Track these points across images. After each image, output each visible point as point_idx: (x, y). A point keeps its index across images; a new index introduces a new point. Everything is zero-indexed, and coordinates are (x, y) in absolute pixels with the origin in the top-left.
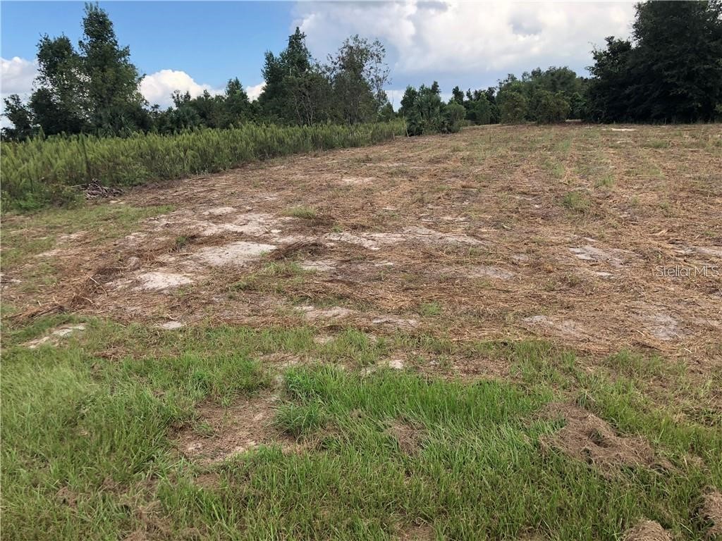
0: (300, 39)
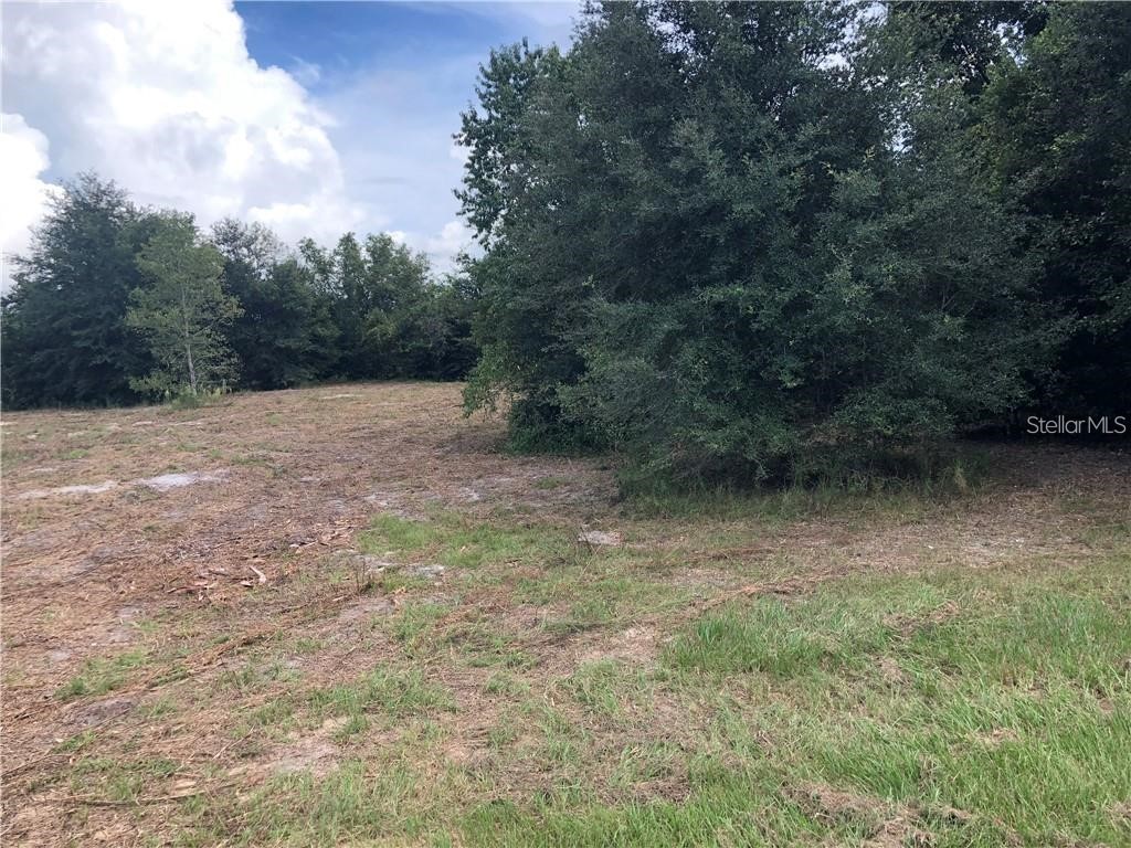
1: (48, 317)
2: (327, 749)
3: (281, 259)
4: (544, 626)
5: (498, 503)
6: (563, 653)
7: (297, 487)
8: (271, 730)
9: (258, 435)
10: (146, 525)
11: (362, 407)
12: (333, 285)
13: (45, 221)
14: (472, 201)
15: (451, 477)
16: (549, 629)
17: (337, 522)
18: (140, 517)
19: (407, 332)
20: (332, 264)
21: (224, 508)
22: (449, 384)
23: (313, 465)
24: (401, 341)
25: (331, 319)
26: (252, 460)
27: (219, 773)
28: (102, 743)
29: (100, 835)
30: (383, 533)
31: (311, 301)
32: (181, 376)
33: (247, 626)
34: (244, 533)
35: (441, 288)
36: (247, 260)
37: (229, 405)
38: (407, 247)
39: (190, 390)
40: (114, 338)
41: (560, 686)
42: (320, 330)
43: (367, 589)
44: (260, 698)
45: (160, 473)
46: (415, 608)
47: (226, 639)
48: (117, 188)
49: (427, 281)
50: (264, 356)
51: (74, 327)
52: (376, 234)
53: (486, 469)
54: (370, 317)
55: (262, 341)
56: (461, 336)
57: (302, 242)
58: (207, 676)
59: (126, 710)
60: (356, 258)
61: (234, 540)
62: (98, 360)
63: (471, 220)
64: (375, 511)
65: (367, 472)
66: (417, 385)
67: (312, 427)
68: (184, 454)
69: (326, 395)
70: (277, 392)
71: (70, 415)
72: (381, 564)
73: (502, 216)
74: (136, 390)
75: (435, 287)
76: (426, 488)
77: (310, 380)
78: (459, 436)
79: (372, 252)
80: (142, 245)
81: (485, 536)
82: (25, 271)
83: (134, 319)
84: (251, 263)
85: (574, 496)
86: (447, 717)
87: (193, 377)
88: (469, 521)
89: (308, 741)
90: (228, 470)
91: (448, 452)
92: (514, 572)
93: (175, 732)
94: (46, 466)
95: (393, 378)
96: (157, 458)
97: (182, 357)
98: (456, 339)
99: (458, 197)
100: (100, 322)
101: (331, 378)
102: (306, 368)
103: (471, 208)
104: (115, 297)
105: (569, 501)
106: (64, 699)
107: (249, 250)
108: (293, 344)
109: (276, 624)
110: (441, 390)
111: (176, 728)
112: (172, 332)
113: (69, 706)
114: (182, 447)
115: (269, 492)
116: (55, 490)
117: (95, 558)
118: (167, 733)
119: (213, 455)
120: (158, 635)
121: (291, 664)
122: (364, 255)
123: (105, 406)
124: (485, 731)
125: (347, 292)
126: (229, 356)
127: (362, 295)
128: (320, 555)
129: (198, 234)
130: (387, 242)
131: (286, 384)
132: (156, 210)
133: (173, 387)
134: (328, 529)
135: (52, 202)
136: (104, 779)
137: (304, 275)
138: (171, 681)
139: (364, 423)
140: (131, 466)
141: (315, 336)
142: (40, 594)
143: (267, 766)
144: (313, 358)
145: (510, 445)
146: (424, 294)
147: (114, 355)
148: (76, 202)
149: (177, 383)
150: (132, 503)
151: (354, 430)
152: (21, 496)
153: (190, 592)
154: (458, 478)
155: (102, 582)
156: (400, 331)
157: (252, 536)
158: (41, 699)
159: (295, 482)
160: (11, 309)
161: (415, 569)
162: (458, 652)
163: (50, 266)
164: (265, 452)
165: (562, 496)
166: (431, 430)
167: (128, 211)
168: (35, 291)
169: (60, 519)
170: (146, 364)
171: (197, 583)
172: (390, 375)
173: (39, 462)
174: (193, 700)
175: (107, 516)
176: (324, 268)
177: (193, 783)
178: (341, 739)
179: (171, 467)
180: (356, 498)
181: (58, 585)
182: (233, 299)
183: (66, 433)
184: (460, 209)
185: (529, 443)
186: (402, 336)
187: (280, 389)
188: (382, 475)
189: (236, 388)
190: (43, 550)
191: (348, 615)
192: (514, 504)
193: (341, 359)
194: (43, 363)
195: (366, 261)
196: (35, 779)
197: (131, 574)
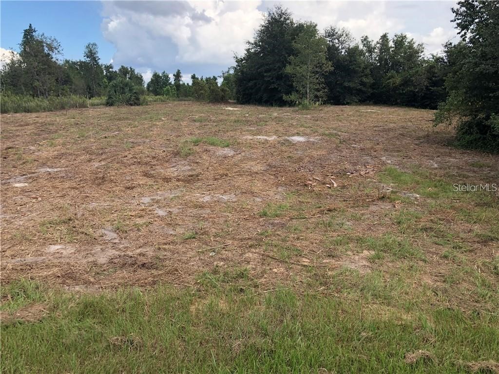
0: (32, 33)
1: (256, 67)
2: (365, 263)
3: (352, 45)
4: (475, 234)
5: (448, 170)
6: (485, 249)
7: (349, 149)
8: (340, 248)
9: (334, 124)
10: (288, 156)
11: (380, 117)
12: (374, 59)
13: (260, 26)
14: (461, 14)
15: (422, 154)
16: (477, 235)
17: (368, 167)
18: (286, 152)
19: (406, 82)
20: (375, 48)
21: (319, 153)
22: (423, 110)
23: (357, 140)
24: (402, 87)
25: (370, 74)
26: (330, 135)
27: (319, 260)
28: (274, 236)
29: (275, 270)
30: (389, 175)
31: (363, 65)
32: (303, 96)
33: (328, 203)
34: (327, 165)
35: (427, 62)
36: (337, 45)
37: (321, 110)
38: (414, 41)
39: (306, 102)
40: (280, 77)
41: (484, 264)
42: (364, 79)
43: (383, 198)
44: (335, 234)
45: (293, 135)
46: (405, 211)
47: (320, 207)
48: (288, 11)
49: (421, 58)
50: (338, 90)
51: (266, 72)
52: (399, 34)
53: (442, 153)
54: (389, 74)
55: (338, 82)
56: (434, 86)
57: (363, 37)
58: (313, 220)
59: (283, 226)
60: (387, 45)
61: (323, 167)
62: (272, 86)
63: (458, 25)
64: (385, 164)
65: (381, 146)
66: (407, 109)
67: (357, 123)
68: (303, 129)
69: (363, 109)
70: (341, 106)
71: (260, 108)
72: (388, 188)
73: (476, 23)
74: (285, 100)
75: (424, 61)
76: (410, 158)
77: (356, 102)
78: (428, 136)
79: (396, 42)
80: (296, 37)
81: (441, 185)
82: (250, 47)
83: (289, 69)
84: (338, 47)
85: (492, 173)
86: (421, 263)
87: (308, 96)
88: (432, 176)
89: (357, 258)
90: (320, 137)
91: (421, 142)
92: (457, 205)
93: (301, 239)
94: (252, 127)
95: (395, 105)
96: (292, 129)
97: (305, 87)
98: (431, 88)
99: (454, 13)
100: (275, 70)
101: (366, 102)
102: (355, 96)
103: (460, 18)
104: (282, 59)
105: (489, 175)
106: (260, 216)
107: (339, 40)
108: (351, 85)
109: (342, 205)
110: (419, 113)
111: (302, 238)
112: (303, 76)
113: (262, 219)
114: (302, 126)
115: (337, 148)
116: (255, 137)
117: (269, 165)
118: (298, 239)
119: (314, 131)
120: (293, 199)
121: (348, 223)
122: (391, 44)
123: (272, 106)
124: (442, 275)
125: (379, 62)
126: (324, 88)
127: (387, 64)
128: (360, 180)
129: (318, 32)
130: (403, 38)
131: (345, 103)
132: (302, 22)
133: (300, 100)
134: (363, 168)
135: (263, 18)
136: (275, 250)
137: (361, 53)
138: (299, 218)
139: (381, 124)
140: (282, 131)
141: (362, 82)
142: (251, 175)
143: (339, 263)
144: (359, 92)
145: (456, 143)
146: (419, 65)
147: (278, 84)
148: (272, 18)
149: (301, 98)
150: (282, 146)
151: (376, 127)
152: (244, 137)
153: (306, 185)
154: (427, 155)
155: (272, 175)
156: (402, 83)
157: (330, 166)
158: (252, 214)
159: (349, 147)
160: (244, 63)
161: (405, 194)
162: (427, 236)
163: (259, 46)
164: (336, 132)
165: (485, 172)
166: (414, 131)
167: (290, 23)
168: (254, 56)
169: (257, 148)
170: (290, 89)
171: (308, 182)
172: (394, 103)
173: (250, 125)
174: (308, 228)
175: (274, 150)
176: (370, 50)
177: (309, 261)
178: (371, 260)
179: (297, 133)
180: (376, 157)
181: (257, 173)
182: (330, 63)
183: (258, 115)
184: (453, 19)
185: (468, 143)
186: (403, 85)
187: (343, 105)
188: (388, 149)
189: (325, 103)
190: (251, 159)
191: (373, 208)
192: (457, 172)
193: (372, 94)
194: (252, 86)
195: (391, 47)
196: (252, 243)
197: (283, 174)
